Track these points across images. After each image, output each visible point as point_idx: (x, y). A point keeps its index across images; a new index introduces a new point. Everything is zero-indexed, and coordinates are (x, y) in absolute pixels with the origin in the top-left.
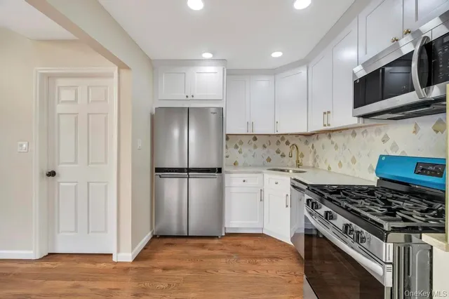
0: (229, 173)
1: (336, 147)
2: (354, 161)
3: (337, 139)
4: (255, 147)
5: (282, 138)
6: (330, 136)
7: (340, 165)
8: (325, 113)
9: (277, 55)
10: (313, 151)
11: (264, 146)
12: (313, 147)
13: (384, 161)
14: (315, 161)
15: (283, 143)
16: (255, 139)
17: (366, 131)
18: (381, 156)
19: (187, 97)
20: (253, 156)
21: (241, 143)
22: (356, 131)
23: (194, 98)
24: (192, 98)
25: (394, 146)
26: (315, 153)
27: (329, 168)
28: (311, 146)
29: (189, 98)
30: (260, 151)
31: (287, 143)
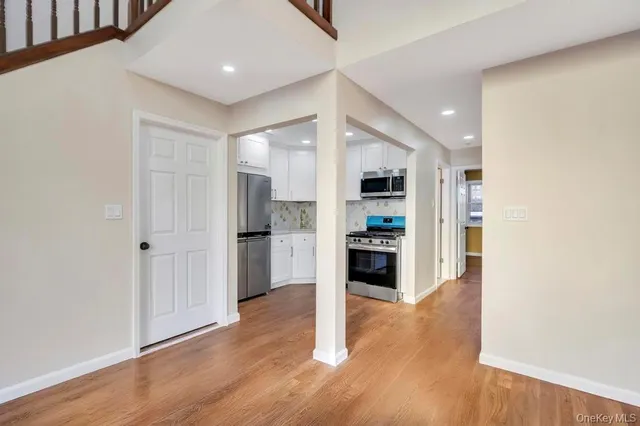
13: (370, 219)
18: (368, 217)
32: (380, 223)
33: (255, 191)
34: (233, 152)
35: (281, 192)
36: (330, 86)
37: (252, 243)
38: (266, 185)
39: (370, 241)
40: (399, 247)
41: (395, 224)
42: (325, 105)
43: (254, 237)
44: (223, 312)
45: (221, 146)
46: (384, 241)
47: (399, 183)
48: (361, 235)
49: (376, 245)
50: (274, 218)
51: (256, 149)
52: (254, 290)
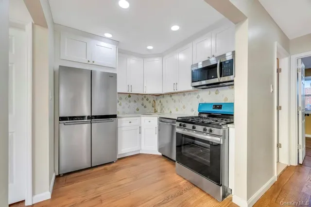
0: (121, 118)
1: (175, 101)
2: (184, 107)
3: (175, 97)
4: (130, 102)
5: (145, 96)
6: (171, 96)
7: (177, 110)
8: (174, 84)
9: (150, 47)
10: (160, 104)
11: (135, 101)
12: (160, 102)
13: (201, 105)
14: (162, 109)
15: (145, 99)
16: (130, 96)
17: (190, 94)
18: (200, 104)
19: (89, 61)
20: (129, 107)
21: (121, 99)
22: (185, 93)
23: (94, 63)
24: (92, 63)
25: (202, 100)
26: (162, 105)
27: (171, 112)
28: (159, 101)
29: (90, 63)
30: (132, 104)
31: (147, 100)
32: (210, 109)
39: (194, 128)
41: (224, 110)
46: (208, 128)
49: (199, 132)
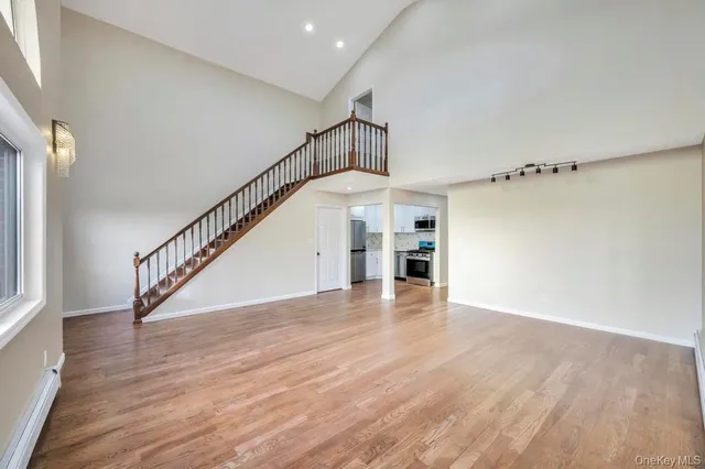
32: (426, 245)
33: (358, 228)
34: (348, 213)
35: (370, 229)
36: (388, 192)
37: (356, 255)
38: (363, 224)
39: (419, 255)
40: (432, 258)
41: (431, 246)
42: (386, 197)
43: (358, 251)
44: (344, 283)
45: (345, 210)
46: (425, 255)
47: (433, 224)
48: (417, 252)
49: (420, 257)
50: (367, 242)
51: (359, 211)
52: (359, 279)
